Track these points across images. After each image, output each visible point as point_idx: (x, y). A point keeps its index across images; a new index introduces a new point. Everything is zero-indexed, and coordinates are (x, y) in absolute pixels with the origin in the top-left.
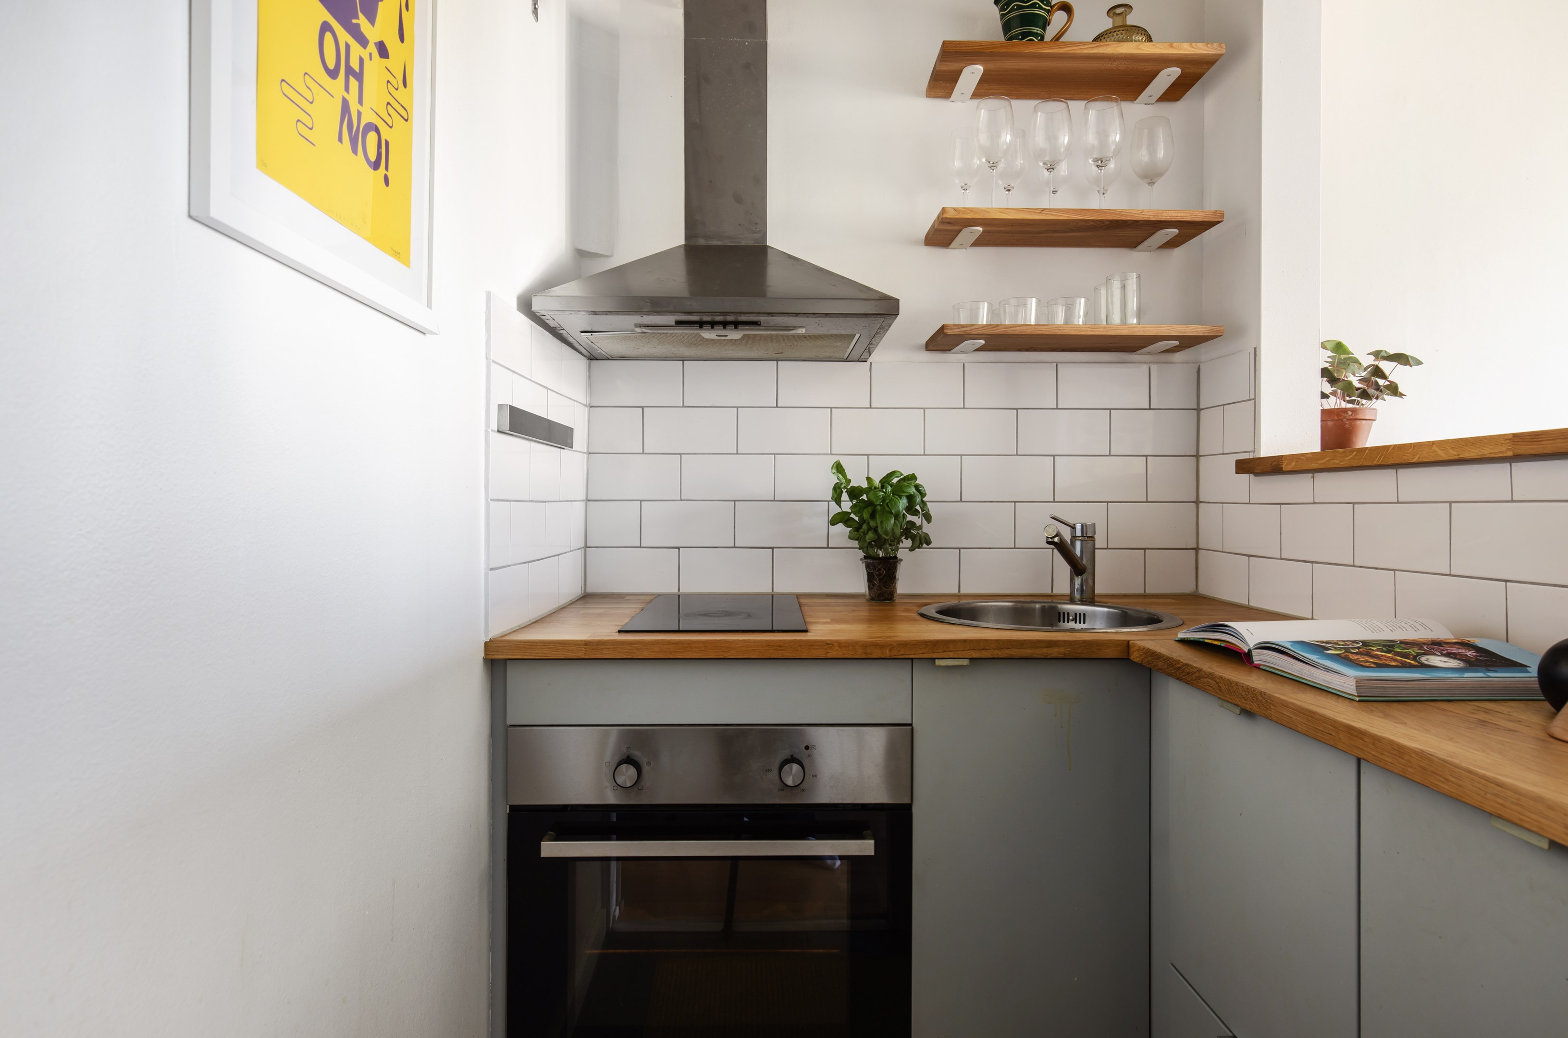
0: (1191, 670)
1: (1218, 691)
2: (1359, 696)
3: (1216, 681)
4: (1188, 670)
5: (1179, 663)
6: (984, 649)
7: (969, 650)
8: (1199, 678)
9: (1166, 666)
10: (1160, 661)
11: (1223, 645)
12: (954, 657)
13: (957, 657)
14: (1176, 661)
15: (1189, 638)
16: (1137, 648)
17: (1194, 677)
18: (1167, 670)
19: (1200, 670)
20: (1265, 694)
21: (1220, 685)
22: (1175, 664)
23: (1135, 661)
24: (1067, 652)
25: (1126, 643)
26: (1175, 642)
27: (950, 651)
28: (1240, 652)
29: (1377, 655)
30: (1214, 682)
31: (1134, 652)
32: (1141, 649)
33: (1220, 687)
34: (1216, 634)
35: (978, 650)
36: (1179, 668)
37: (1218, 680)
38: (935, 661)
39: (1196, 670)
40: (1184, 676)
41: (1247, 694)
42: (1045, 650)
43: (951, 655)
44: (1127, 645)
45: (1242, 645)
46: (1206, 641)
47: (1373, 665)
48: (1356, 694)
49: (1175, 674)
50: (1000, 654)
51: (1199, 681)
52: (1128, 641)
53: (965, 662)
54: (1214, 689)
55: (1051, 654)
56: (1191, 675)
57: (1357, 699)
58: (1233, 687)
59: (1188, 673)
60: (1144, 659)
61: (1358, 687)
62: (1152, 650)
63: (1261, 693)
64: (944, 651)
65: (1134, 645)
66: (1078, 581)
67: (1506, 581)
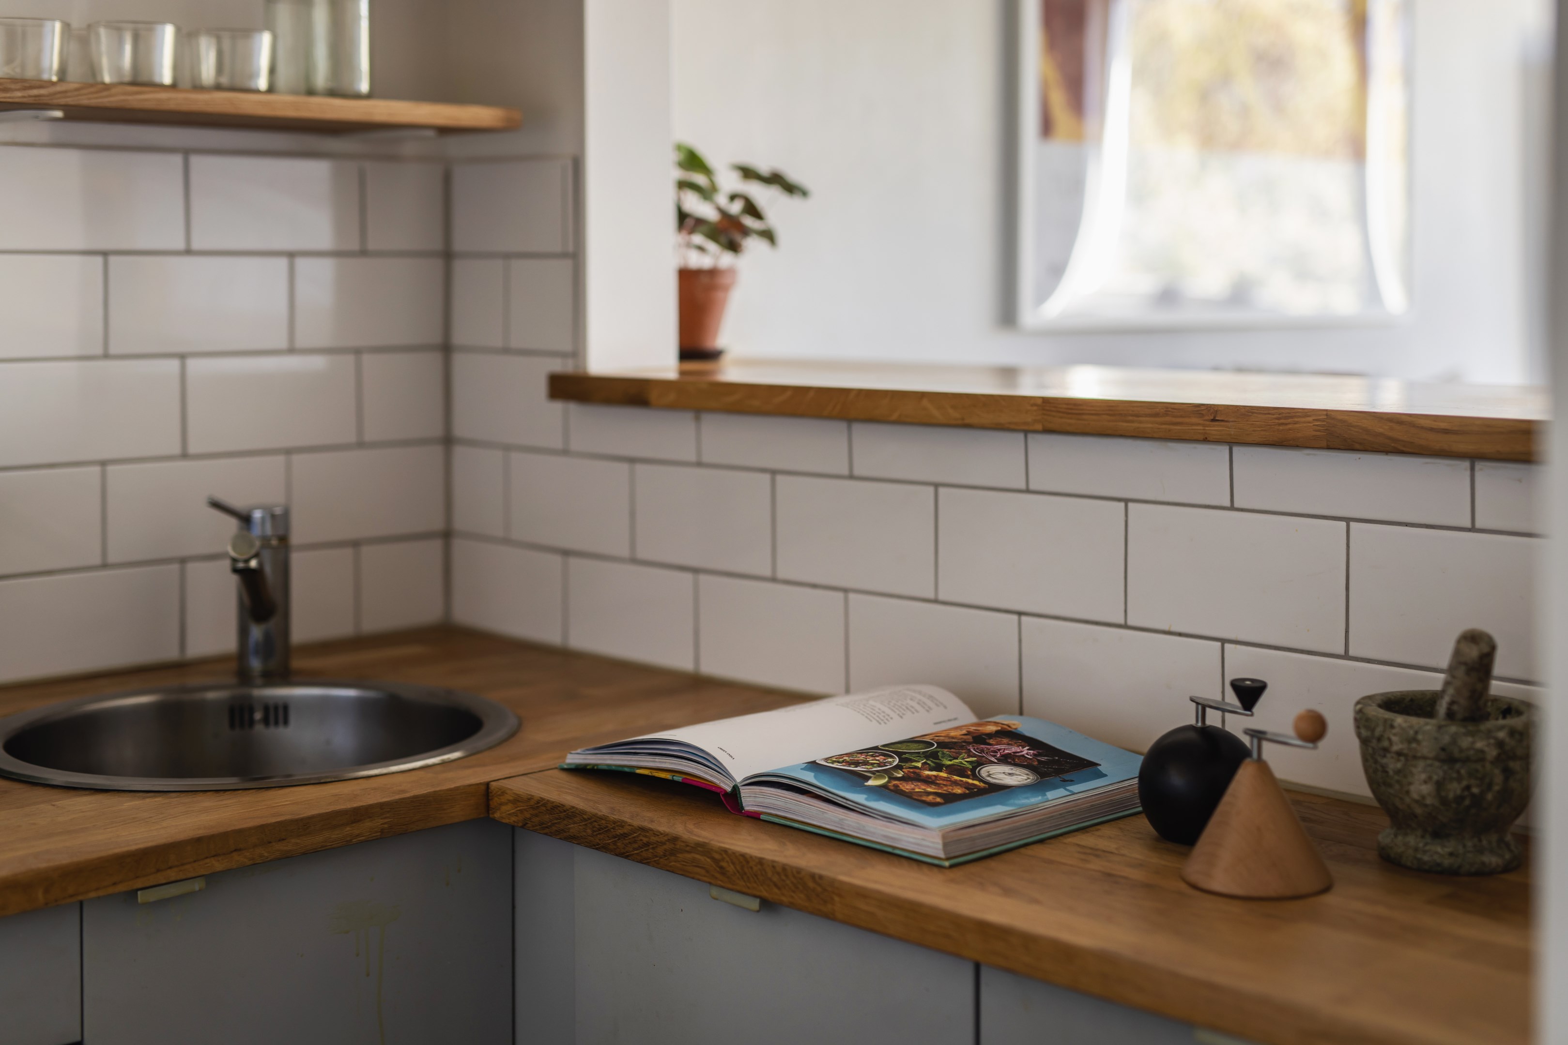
0: (654, 839)
1: (718, 875)
2: (948, 859)
3: (713, 858)
4: (645, 840)
5: (623, 827)
6: (236, 850)
7: (207, 858)
8: (673, 852)
9: (589, 831)
10: (574, 823)
11: (678, 778)
12: (178, 878)
13: (184, 877)
14: (614, 822)
15: (597, 765)
16: (511, 798)
17: (660, 851)
18: (592, 838)
19: (675, 839)
20: (821, 877)
21: (724, 864)
22: (613, 828)
23: (504, 821)
24: (386, 826)
25: (483, 788)
26: (564, 776)
27: (170, 868)
28: (718, 791)
29: (928, 777)
30: (709, 860)
31: (501, 804)
32: (517, 800)
33: (721, 868)
34: (658, 759)
35: (224, 854)
36: (624, 836)
37: (717, 856)
38: (137, 894)
39: (666, 838)
40: (637, 849)
41: (784, 878)
42: (348, 829)
43: (173, 875)
44: (486, 792)
45: (718, 779)
46: (638, 771)
47: (938, 800)
48: (942, 856)
49: (612, 847)
50: (266, 854)
51: (673, 858)
52: (487, 785)
53: (197, 886)
54: (707, 871)
55: (358, 836)
56: (653, 848)
57: (947, 864)
58: (751, 868)
59: (647, 844)
60: (530, 819)
61: (945, 845)
62: (553, 802)
63: (813, 876)
64: (158, 871)
65: (503, 792)
66: (256, 632)
67: (1020, 614)
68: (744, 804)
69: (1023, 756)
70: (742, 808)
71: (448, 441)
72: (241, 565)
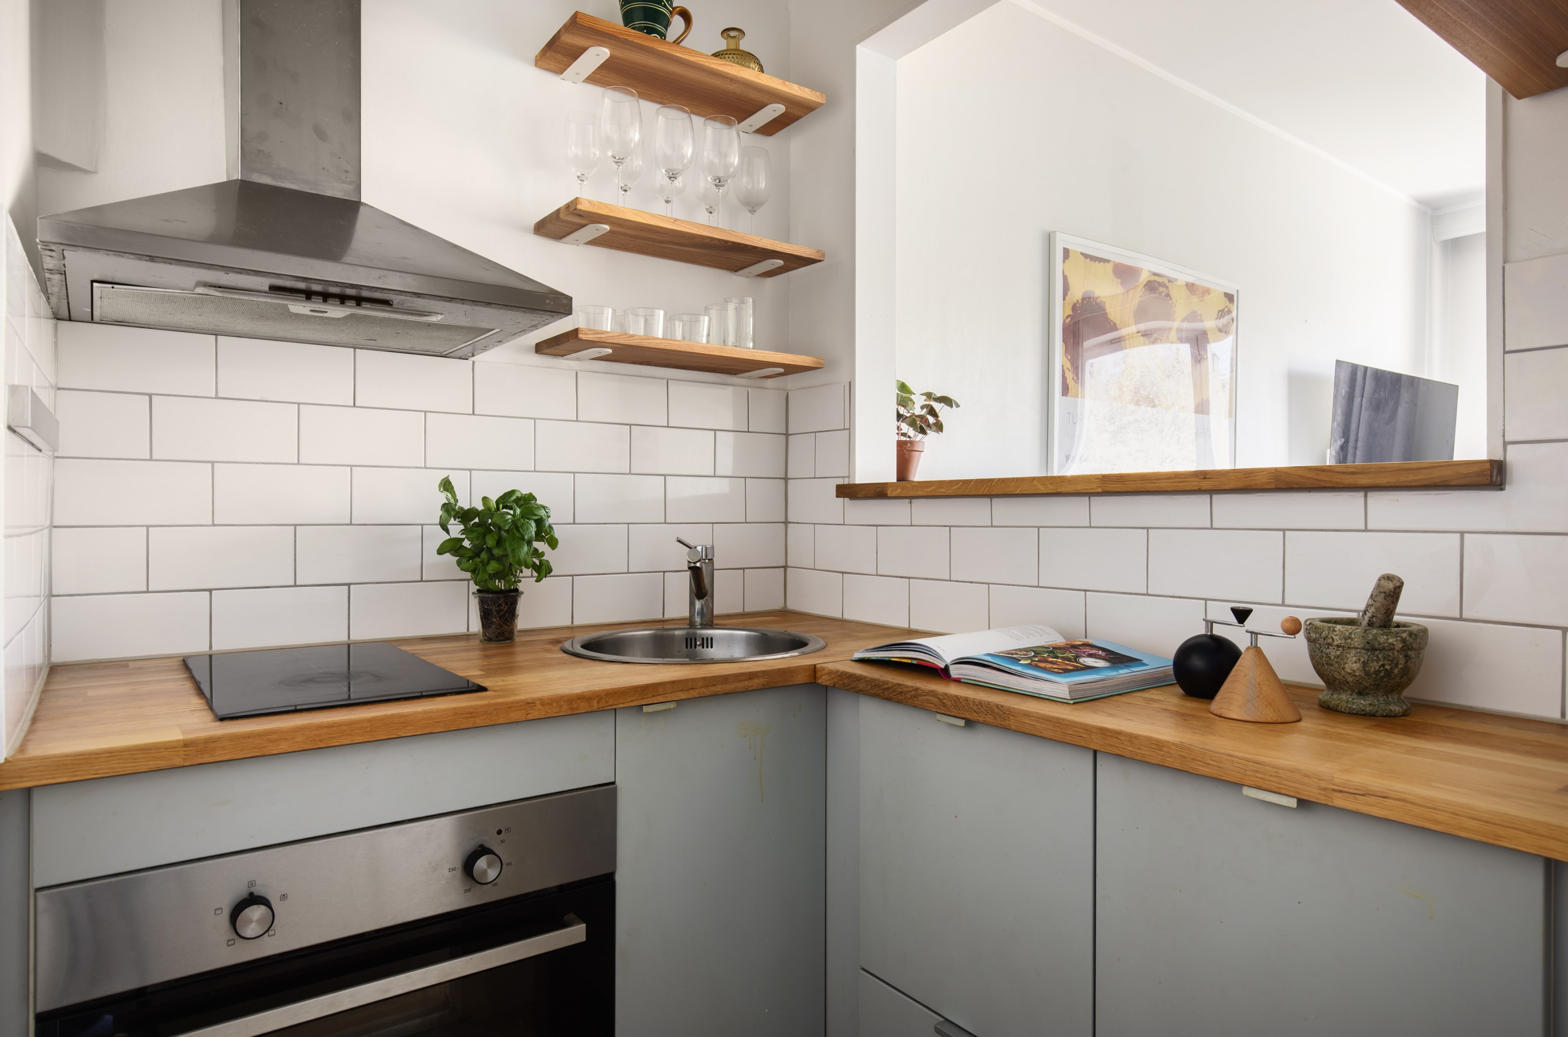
0: (905, 689)
1: (941, 707)
2: (1071, 700)
3: (938, 698)
4: (900, 690)
5: (888, 684)
6: (692, 689)
7: (677, 691)
8: (916, 696)
9: (869, 687)
10: (861, 683)
11: (915, 662)
12: (663, 701)
13: (666, 701)
14: (883, 682)
15: (870, 657)
16: (827, 672)
17: (909, 695)
18: (870, 691)
19: (917, 689)
20: (1002, 706)
21: (945, 701)
22: (883, 685)
23: (823, 684)
24: (765, 683)
25: (813, 667)
26: (853, 663)
27: (659, 695)
28: (937, 667)
29: (1052, 661)
30: (936, 699)
31: (822, 675)
32: (831, 673)
33: (944, 703)
34: (904, 652)
35: (686, 690)
36: (888, 688)
37: (941, 697)
38: (643, 708)
39: (912, 689)
40: (895, 695)
41: (980, 707)
42: (746, 682)
43: (660, 699)
44: (814, 669)
45: (936, 661)
46: (893, 659)
47: (1061, 671)
48: (1069, 698)
49: (882, 695)
50: (706, 692)
51: (916, 699)
52: (815, 666)
53: (672, 706)
54: (935, 706)
55: (751, 686)
56: (905, 694)
57: (1072, 702)
58: (961, 703)
59: (901, 692)
60: (837, 682)
61: (1070, 692)
62: (850, 673)
63: (997, 706)
64: (653, 696)
65: (823, 669)
66: (698, 604)
67: (1085, 591)
68: (951, 674)
69: (1100, 655)
70: (951, 676)
71: (786, 523)
72: (692, 565)
